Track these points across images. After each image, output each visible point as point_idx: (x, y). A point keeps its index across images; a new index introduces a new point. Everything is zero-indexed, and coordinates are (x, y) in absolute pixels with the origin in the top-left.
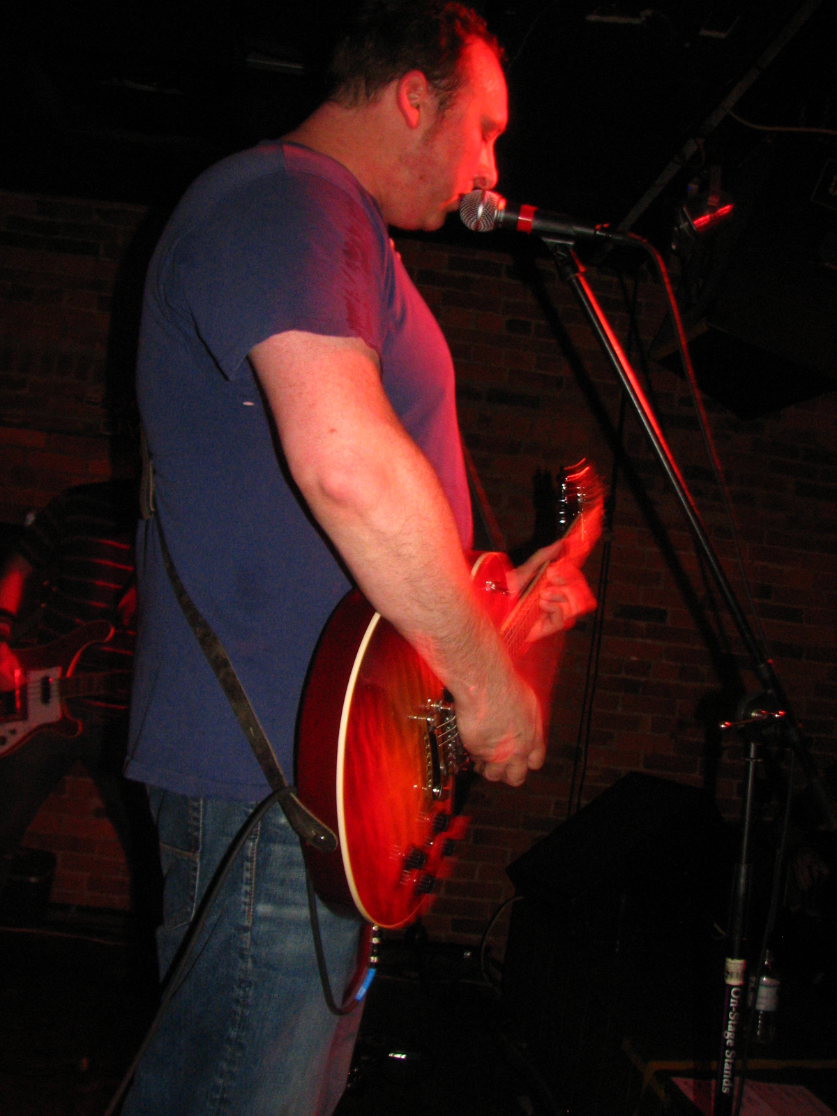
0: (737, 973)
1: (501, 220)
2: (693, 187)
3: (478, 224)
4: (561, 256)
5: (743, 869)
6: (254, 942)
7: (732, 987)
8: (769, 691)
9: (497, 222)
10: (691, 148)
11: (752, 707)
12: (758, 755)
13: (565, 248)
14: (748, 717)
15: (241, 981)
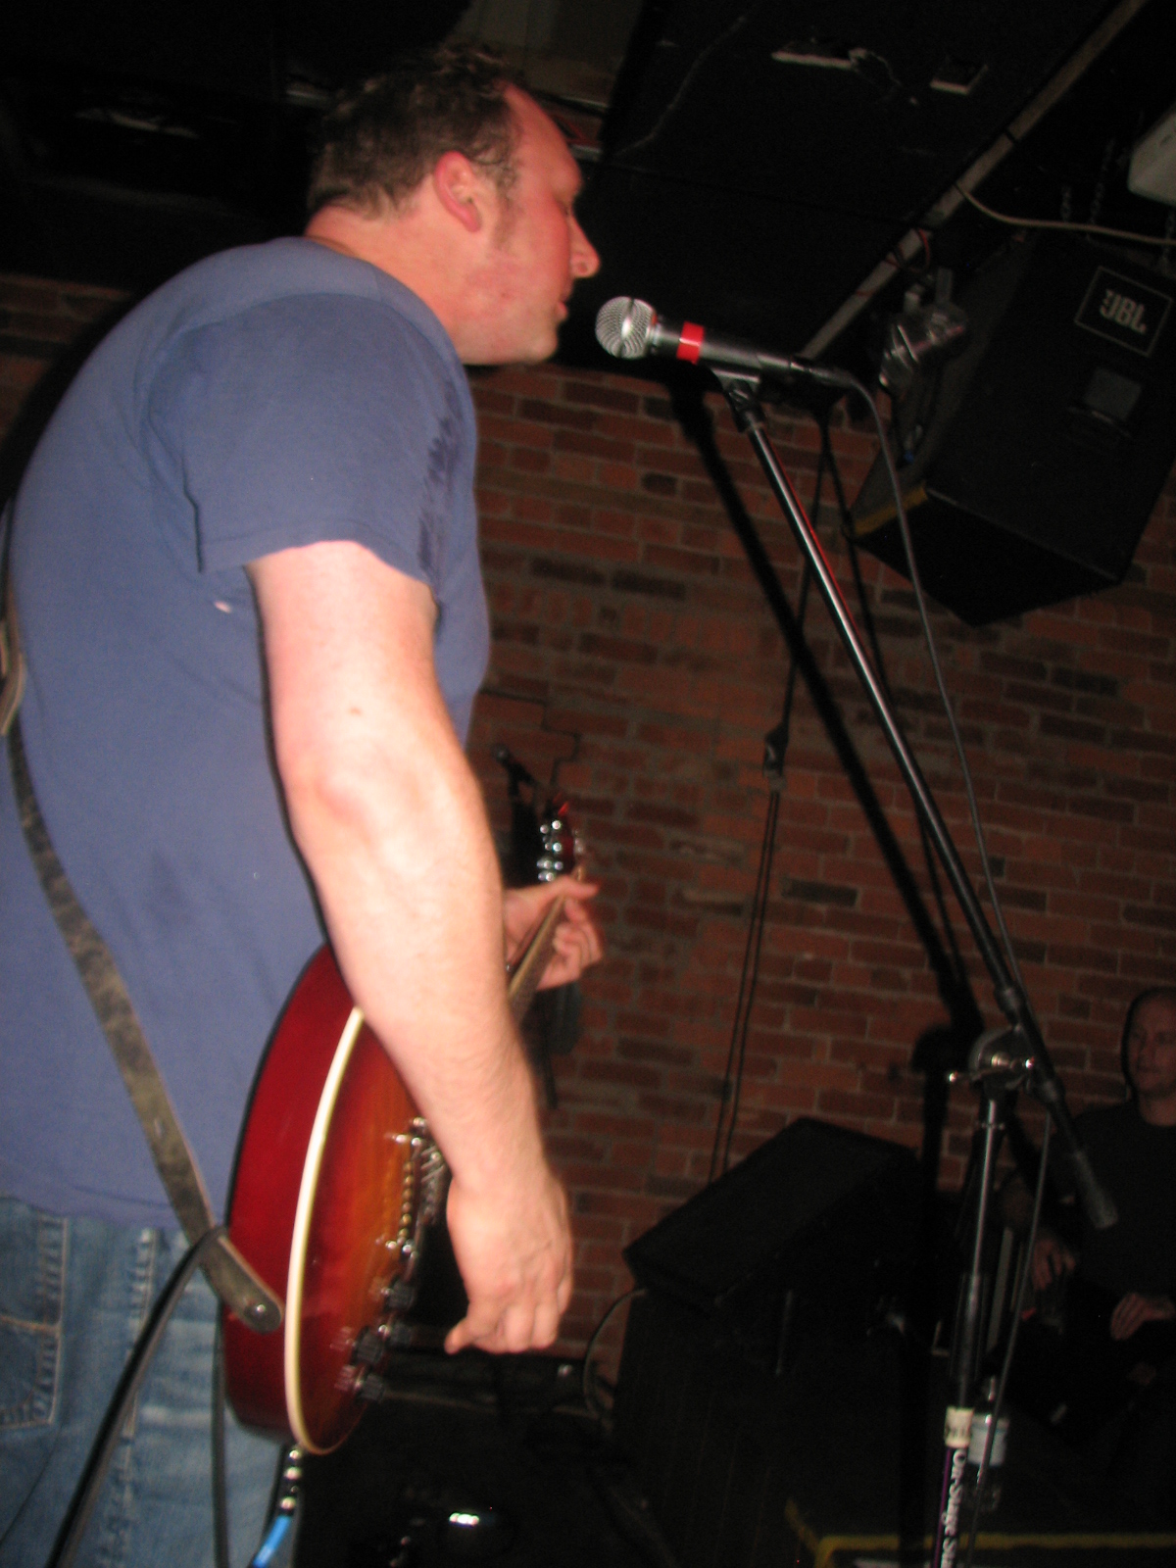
0: (963, 1431)
1: (655, 343)
2: (912, 298)
3: (622, 347)
4: (741, 397)
5: (975, 1280)
6: (138, 1462)
7: (954, 1450)
8: (1018, 1028)
9: (650, 346)
10: (912, 244)
11: (993, 1049)
12: (998, 1119)
13: (745, 386)
14: (985, 1064)
15: (113, 1520)
